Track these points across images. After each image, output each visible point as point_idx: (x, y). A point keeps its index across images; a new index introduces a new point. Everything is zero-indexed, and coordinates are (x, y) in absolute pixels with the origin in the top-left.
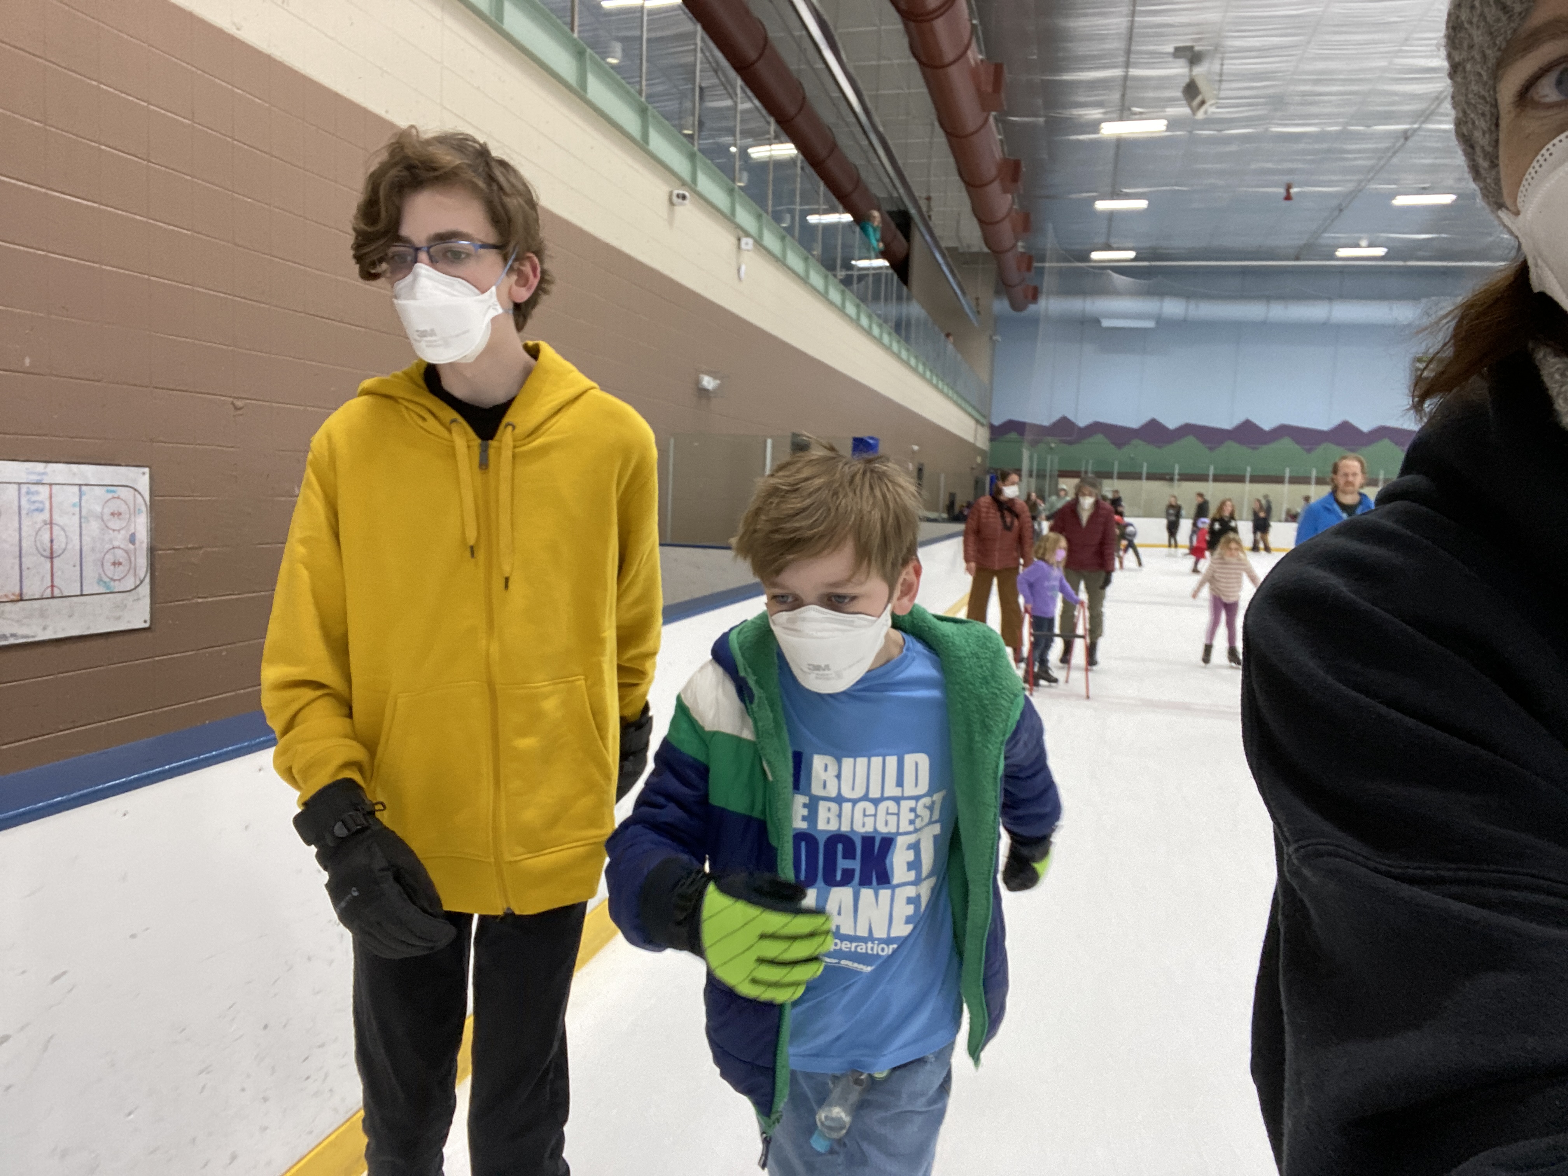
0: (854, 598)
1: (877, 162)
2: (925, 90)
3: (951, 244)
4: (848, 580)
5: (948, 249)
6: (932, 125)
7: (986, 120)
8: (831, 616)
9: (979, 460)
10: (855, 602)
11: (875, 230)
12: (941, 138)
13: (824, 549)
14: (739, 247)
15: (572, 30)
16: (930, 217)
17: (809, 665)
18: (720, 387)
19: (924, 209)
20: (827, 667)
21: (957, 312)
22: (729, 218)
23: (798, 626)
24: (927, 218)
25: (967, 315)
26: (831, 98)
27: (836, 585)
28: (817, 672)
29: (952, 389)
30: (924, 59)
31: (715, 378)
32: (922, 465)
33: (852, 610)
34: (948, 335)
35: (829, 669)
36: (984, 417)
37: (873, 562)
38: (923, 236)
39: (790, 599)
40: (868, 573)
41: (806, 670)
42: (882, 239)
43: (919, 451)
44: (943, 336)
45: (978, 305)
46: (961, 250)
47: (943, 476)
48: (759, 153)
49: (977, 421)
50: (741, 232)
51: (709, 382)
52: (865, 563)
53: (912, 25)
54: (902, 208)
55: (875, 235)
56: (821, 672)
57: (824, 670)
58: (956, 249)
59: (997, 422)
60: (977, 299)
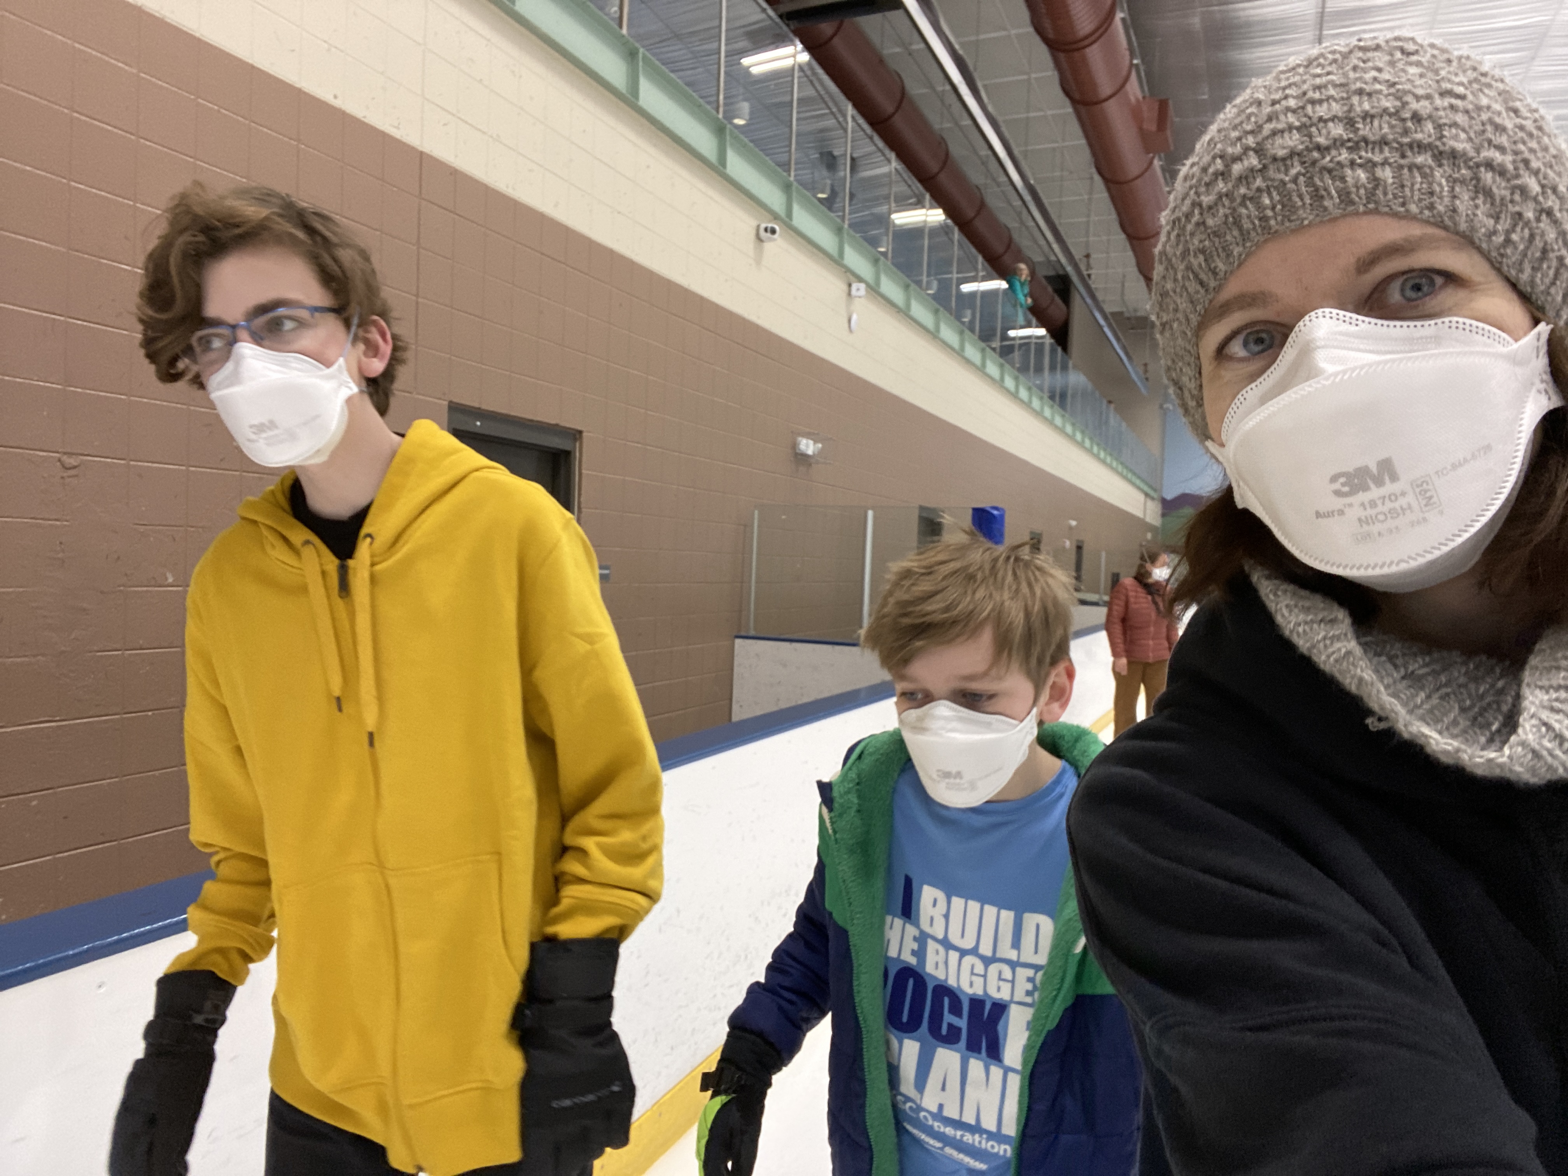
0: (991, 697)
1: (1032, 224)
2: (1083, 141)
3: (1116, 309)
4: (985, 674)
5: (1113, 314)
6: (1092, 178)
7: (1151, 163)
8: (964, 715)
9: (1149, 536)
10: (993, 701)
11: (1022, 284)
12: (1101, 194)
13: (958, 636)
14: (849, 294)
15: (621, 26)
16: (1089, 276)
17: (938, 771)
18: (821, 452)
19: (1083, 267)
20: (959, 775)
21: (1122, 381)
22: (836, 261)
23: (928, 723)
24: (1086, 277)
25: (1134, 381)
26: (980, 157)
27: (971, 678)
28: (947, 780)
29: (1117, 459)
30: (1077, 96)
31: (816, 442)
32: (1082, 542)
33: (990, 709)
34: (1110, 402)
35: (961, 778)
36: (1155, 490)
37: (1014, 653)
38: (1083, 299)
39: (920, 696)
40: (1008, 667)
41: (935, 776)
42: (1031, 294)
43: (1077, 526)
44: (1105, 402)
45: (1146, 371)
46: (1127, 315)
47: (1104, 554)
48: (904, 218)
49: (1147, 495)
50: (851, 277)
51: (807, 446)
52: (1005, 654)
53: (1062, 56)
54: (1061, 272)
55: (1022, 291)
56: (952, 781)
57: (955, 778)
58: (1121, 313)
59: (1169, 496)
60: (1146, 365)
